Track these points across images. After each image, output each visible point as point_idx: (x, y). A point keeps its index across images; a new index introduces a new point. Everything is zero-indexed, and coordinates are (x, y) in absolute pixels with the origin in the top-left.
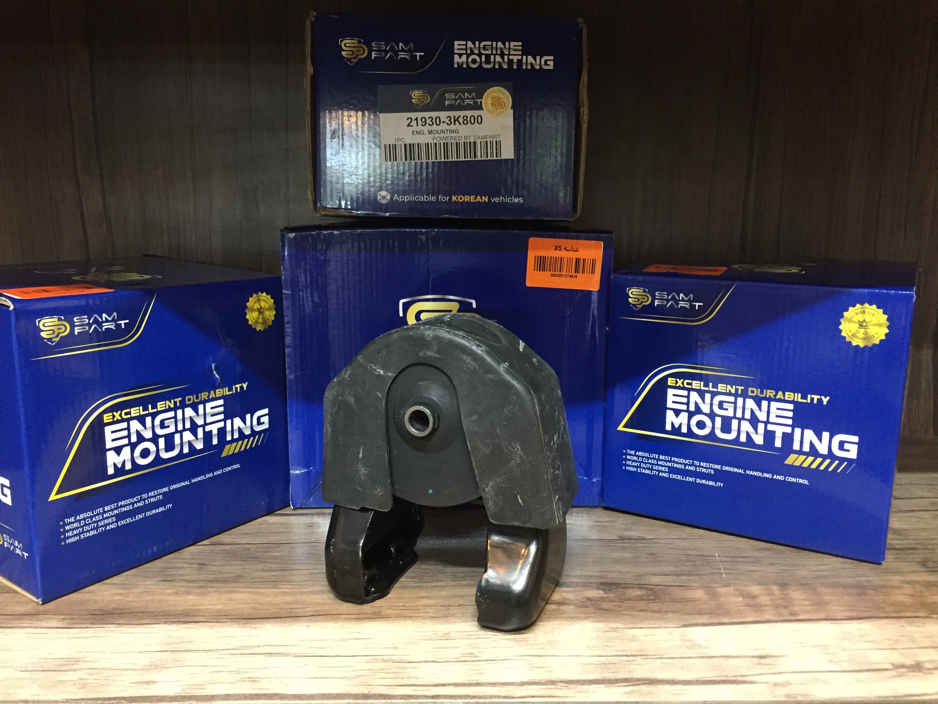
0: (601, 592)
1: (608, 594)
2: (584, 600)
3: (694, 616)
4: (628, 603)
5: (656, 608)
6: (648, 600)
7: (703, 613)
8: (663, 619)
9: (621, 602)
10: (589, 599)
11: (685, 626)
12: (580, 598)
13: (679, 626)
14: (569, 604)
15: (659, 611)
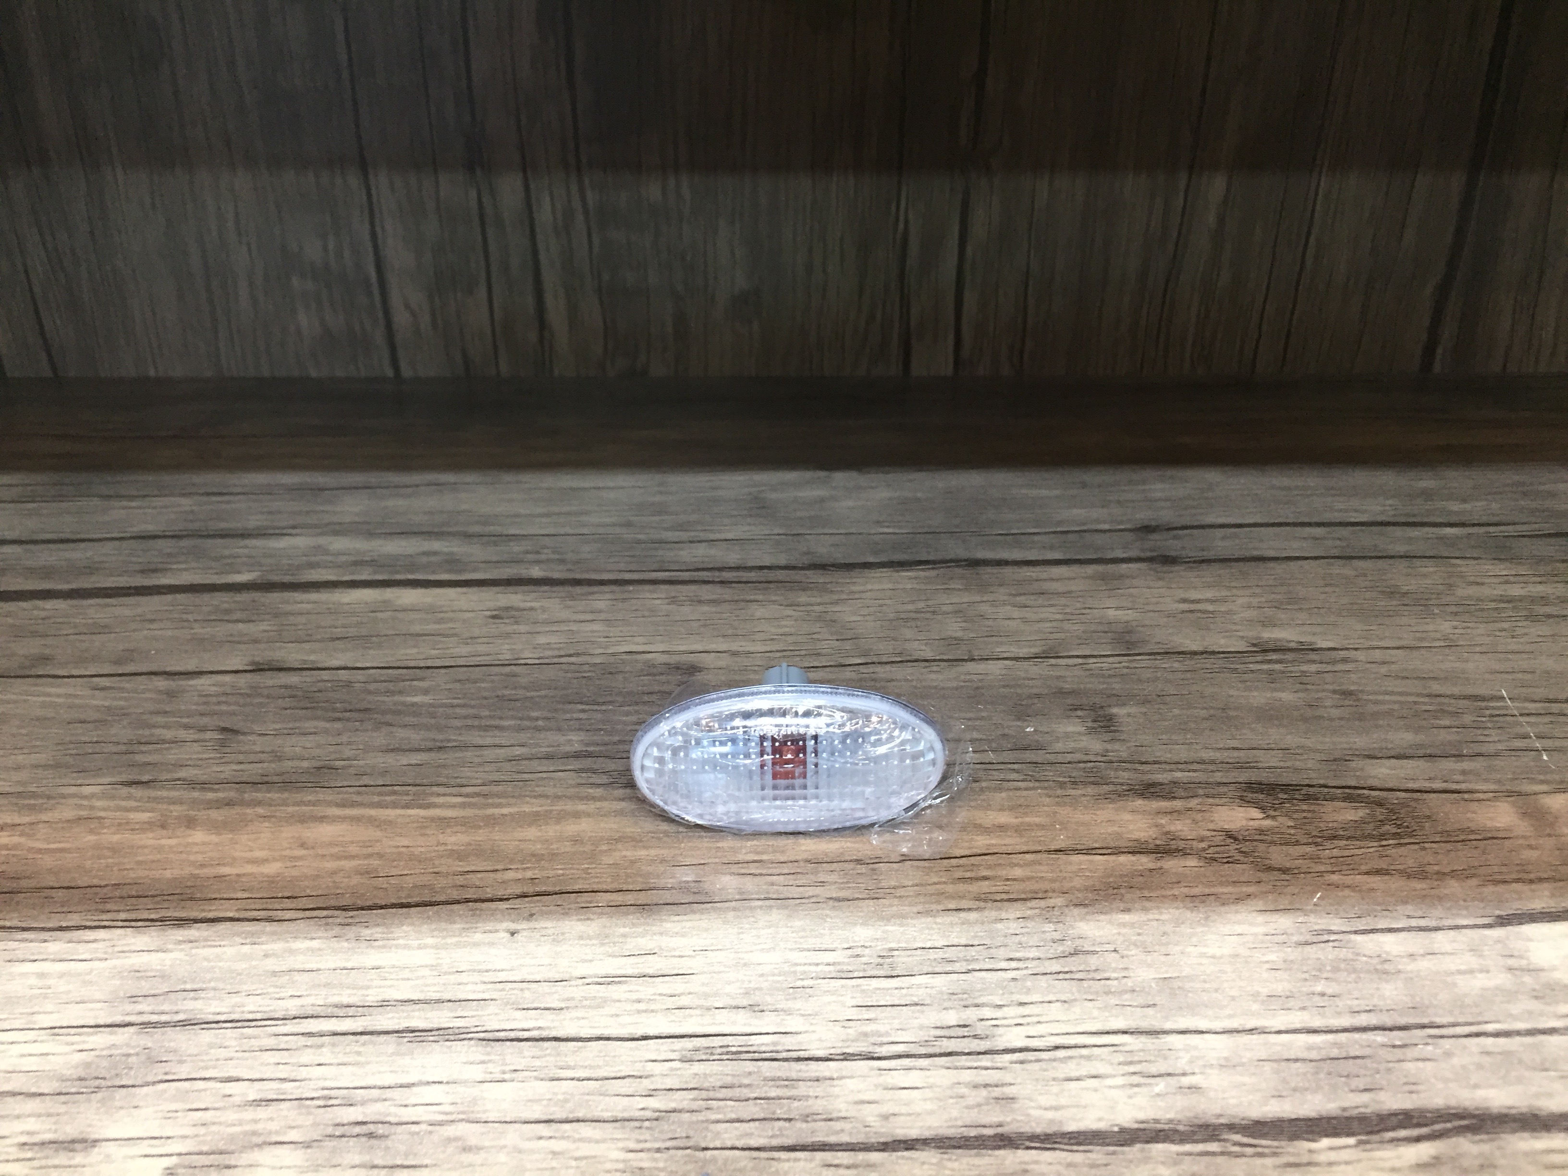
0: (1256, 813)
1: (1274, 818)
2: (1218, 840)
3: (1514, 885)
4: (1331, 850)
5: (1410, 862)
6: (1382, 837)
7: (1532, 876)
8: (1440, 899)
9: (1316, 844)
10: (1230, 835)
11: (1503, 921)
12: (1209, 834)
13: (1486, 921)
14: (1184, 853)
15: (1421, 874)
